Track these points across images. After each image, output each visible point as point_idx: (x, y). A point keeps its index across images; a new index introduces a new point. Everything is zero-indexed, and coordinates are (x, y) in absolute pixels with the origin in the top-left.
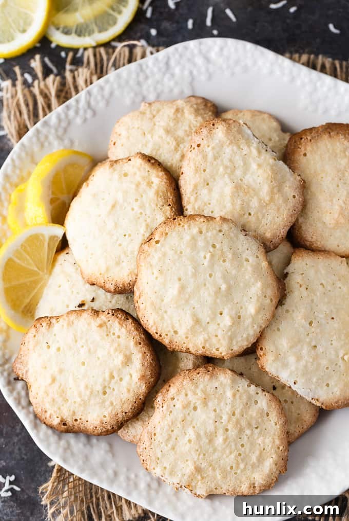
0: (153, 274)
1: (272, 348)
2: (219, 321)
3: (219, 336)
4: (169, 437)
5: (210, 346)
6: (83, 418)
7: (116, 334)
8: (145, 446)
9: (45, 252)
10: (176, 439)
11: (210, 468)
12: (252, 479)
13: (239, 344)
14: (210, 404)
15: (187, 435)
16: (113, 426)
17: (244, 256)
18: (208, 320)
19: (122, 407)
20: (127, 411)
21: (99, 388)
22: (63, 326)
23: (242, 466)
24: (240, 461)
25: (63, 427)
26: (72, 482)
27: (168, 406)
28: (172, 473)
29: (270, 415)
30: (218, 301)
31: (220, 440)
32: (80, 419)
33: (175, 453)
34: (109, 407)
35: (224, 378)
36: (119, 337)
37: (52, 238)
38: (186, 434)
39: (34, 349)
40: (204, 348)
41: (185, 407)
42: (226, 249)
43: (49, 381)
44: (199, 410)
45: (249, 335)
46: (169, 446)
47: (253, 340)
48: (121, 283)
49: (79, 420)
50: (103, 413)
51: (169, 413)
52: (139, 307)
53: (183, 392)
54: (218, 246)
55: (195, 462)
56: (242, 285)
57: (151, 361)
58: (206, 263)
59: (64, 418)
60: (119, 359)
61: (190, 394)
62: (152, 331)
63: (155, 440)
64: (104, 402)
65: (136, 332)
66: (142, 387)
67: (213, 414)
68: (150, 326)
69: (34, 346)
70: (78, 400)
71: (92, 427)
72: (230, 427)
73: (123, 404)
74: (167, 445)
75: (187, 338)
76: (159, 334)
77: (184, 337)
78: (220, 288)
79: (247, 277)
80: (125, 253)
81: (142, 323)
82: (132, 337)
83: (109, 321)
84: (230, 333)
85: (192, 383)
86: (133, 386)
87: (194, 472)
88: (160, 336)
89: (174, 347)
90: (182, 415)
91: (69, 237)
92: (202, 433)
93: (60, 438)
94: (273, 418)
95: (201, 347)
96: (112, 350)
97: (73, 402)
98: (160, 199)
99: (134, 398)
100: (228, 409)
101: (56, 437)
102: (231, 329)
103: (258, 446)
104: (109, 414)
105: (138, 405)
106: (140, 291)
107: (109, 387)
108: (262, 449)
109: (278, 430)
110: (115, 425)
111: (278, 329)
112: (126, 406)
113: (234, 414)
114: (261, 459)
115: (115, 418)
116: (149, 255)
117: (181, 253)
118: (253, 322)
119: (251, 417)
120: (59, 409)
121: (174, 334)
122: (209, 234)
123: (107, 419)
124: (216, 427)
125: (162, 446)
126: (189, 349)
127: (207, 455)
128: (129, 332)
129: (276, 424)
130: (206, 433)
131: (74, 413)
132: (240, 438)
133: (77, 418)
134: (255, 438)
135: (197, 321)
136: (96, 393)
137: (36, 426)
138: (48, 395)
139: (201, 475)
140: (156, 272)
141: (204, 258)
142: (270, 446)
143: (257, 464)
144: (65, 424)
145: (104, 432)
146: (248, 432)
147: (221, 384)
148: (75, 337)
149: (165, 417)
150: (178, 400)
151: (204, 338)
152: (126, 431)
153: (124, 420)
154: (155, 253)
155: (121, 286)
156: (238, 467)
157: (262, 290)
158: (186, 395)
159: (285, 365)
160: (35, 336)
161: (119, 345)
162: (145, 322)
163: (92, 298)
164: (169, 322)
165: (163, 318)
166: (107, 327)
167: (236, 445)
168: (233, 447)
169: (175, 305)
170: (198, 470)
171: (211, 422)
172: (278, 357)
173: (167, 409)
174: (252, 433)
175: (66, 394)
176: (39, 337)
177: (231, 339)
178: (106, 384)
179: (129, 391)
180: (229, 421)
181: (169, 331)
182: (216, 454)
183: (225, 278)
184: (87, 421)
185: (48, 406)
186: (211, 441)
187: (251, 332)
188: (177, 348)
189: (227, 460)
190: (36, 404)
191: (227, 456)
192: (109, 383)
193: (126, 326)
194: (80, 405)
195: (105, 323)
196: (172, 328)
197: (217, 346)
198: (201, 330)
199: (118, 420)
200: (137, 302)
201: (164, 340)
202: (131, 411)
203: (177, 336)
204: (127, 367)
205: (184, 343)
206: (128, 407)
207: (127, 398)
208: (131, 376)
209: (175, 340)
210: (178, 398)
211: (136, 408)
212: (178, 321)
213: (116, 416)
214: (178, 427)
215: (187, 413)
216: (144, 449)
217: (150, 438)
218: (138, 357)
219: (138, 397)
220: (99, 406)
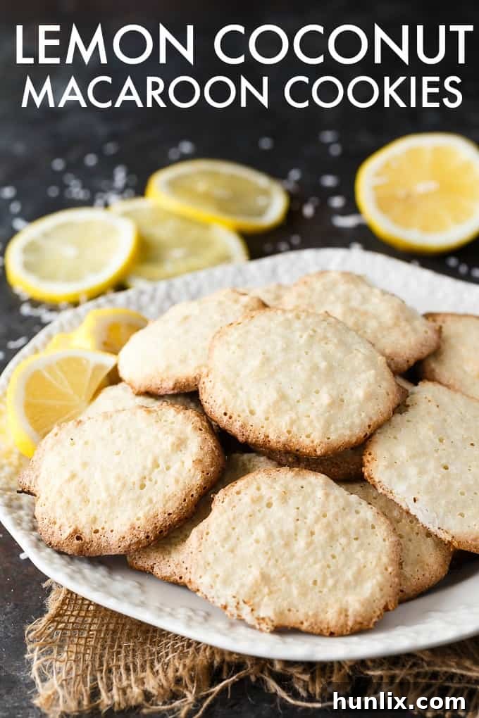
0: (229, 350)
1: (386, 454)
2: (313, 400)
3: (312, 416)
4: (227, 538)
5: (298, 429)
6: (106, 527)
7: (170, 421)
8: (191, 550)
10: (238, 539)
11: (284, 579)
12: (344, 602)
13: (340, 432)
14: (291, 502)
15: (255, 535)
16: (148, 532)
17: (355, 347)
18: (298, 397)
19: (164, 506)
20: (171, 511)
21: (135, 478)
23: (330, 582)
24: (329, 575)
25: (76, 542)
27: (231, 501)
28: (226, 582)
29: (376, 527)
30: (315, 377)
31: (301, 543)
32: (103, 529)
33: (235, 556)
34: (147, 505)
36: (173, 423)
37: (98, 368)
38: (252, 534)
39: (52, 449)
40: (289, 432)
41: (256, 500)
42: (330, 335)
43: (67, 475)
44: (275, 507)
45: (353, 423)
47: (359, 433)
48: (185, 378)
49: (100, 531)
50: (136, 514)
51: (231, 508)
52: (205, 388)
53: (254, 486)
54: (319, 331)
55: (262, 569)
56: (348, 369)
57: (214, 448)
58: (302, 341)
59: (80, 527)
60: (168, 442)
61: (263, 488)
62: (219, 412)
63: (206, 540)
64: (139, 498)
65: (197, 419)
66: (196, 478)
67: (293, 512)
68: (217, 406)
69: (53, 446)
70: (104, 496)
71: (118, 537)
72: (317, 529)
73: (167, 501)
74: (223, 547)
75: (267, 419)
76: (228, 415)
77: (263, 418)
78: (318, 366)
79: (356, 363)
80: (194, 350)
81: (206, 405)
82: (192, 423)
84: (327, 414)
85: (269, 478)
86: (184, 475)
87: (259, 581)
88: (230, 418)
89: (247, 434)
90: (249, 510)
92: (276, 532)
93: (70, 564)
94: (380, 532)
95: (285, 431)
96: (160, 435)
97: (96, 501)
99: (184, 493)
100: (317, 509)
102: (329, 411)
103: (356, 561)
104: (145, 515)
105: (188, 505)
107: (150, 480)
108: (362, 566)
109: (387, 547)
110: (152, 532)
111: (395, 438)
112: (170, 504)
113: (324, 516)
114: (359, 578)
115: (152, 520)
116: (227, 334)
117: (270, 331)
118: (360, 410)
119: (349, 525)
120: (75, 514)
121: (250, 415)
122: (310, 320)
123: (142, 522)
124: (296, 527)
125: (216, 547)
126: (268, 437)
127: (280, 561)
128: (187, 418)
129: (384, 540)
130: (281, 532)
131: (95, 520)
132: (331, 546)
133: (98, 528)
134: (354, 551)
135: (283, 397)
136: (131, 485)
139: (269, 589)
140: (233, 347)
141: (301, 338)
142: (374, 563)
143: (353, 584)
144: (79, 538)
145: (135, 543)
146: (343, 541)
147: (310, 483)
148: (112, 427)
149: (225, 511)
150: (246, 494)
151: (291, 418)
152: (166, 560)
153: (165, 527)
154: (234, 335)
155: (184, 381)
156: (324, 582)
157: (376, 379)
158: (259, 489)
159: (402, 477)
160: (56, 435)
161: (172, 429)
162: (211, 403)
164: (245, 399)
165: (236, 396)
166: (158, 415)
167: (324, 554)
168: (320, 553)
169: (255, 379)
170: (265, 578)
171: (291, 519)
172: (392, 464)
173: (230, 504)
174: (349, 544)
175: (87, 493)
176: (62, 434)
177: (327, 425)
178: (146, 473)
179: (177, 481)
180: (316, 522)
181: (244, 411)
182: (294, 562)
183: (326, 356)
185: (59, 513)
186: (287, 545)
187: (357, 421)
188: (252, 435)
189: (309, 570)
190: (43, 514)
191: (310, 566)
192: (150, 474)
193: (184, 414)
194: (105, 504)
195: (155, 411)
196: (249, 406)
197: (309, 430)
198: (288, 407)
199: (157, 525)
200: (204, 383)
201: (235, 423)
202: (176, 511)
203: (254, 417)
204: (179, 452)
205: (263, 427)
206: (173, 506)
207: (173, 493)
208: (183, 463)
209: (250, 423)
210: (247, 492)
211: (185, 509)
212: (256, 397)
213: (154, 517)
214: (242, 524)
215: (258, 509)
216: (190, 554)
217: (200, 538)
218: (196, 441)
219: (189, 492)
220: (133, 505)
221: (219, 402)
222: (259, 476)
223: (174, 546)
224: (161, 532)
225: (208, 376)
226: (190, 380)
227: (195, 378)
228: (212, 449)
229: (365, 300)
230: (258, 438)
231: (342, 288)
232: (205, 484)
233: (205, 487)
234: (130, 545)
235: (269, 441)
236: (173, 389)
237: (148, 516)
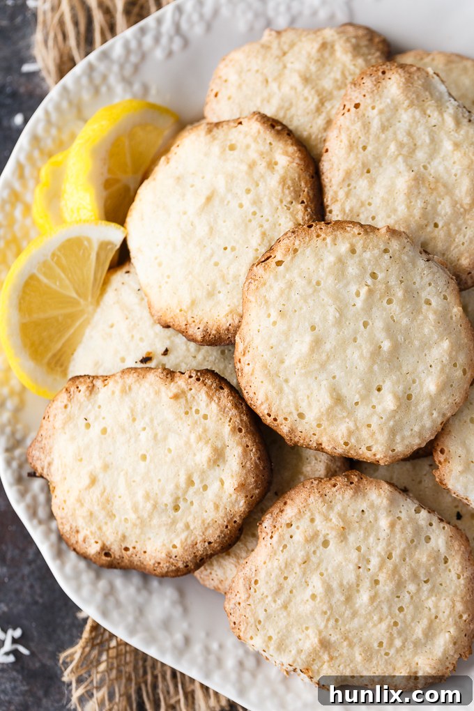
0: (269, 316)
1: (460, 451)
2: (374, 402)
3: (374, 427)
4: (280, 589)
5: (357, 441)
6: (138, 547)
7: (202, 413)
8: (238, 600)
9: (91, 267)
10: (291, 592)
12: (413, 665)
13: (406, 442)
14: (351, 538)
15: (310, 587)
16: (187, 562)
17: (424, 295)
18: (357, 398)
19: (203, 533)
20: (212, 540)
21: (167, 499)
22: (113, 393)
23: (398, 643)
24: (396, 635)
25: (104, 558)
26: (114, 647)
27: (281, 537)
28: (281, 647)
29: (449, 560)
30: (376, 367)
31: (363, 598)
32: (134, 548)
33: (289, 615)
34: (183, 531)
35: (378, 495)
36: (205, 417)
37: (104, 245)
38: (308, 585)
39: (63, 428)
40: (346, 444)
41: (311, 539)
42: (393, 281)
43: (87, 481)
44: (332, 546)
45: (423, 427)
46: (279, 602)
47: (429, 436)
48: (215, 328)
49: (131, 549)
50: (171, 541)
51: (281, 548)
53: (308, 514)
54: (380, 276)
55: (320, 632)
56: (417, 343)
57: (258, 461)
58: (360, 302)
59: (108, 544)
60: (203, 454)
61: (318, 519)
62: (262, 410)
63: (255, 592)
64: (174, 522)
65: (234, 412)
66: (239, 504)
67: (354, 555)
68: (259, 402)
69: (65, 424)
70: (132, 516)
71: (153, 561)
72: (382, 577)
73: (206, 529)
74: (275, 601)
75: (319, 426)
76: (272, 417)
77: (314, 424)
78: (380, 347)
79: (426, 331)
80: (223, 277)
81: (246, 396)
82: (229, 419)
83: (191, 389)
84: (391, 423)
85: (324, 501)
86: (224, 500)
87: (318, 649)
88: (275, 420)
89: (296, 439)
90: (303, 553)
91: (132, 246)
92: (335, 585)
93: (98, 576)
94: (454, 566)
95: (342, 442)
96: (193, 438)
97: (123, 518)
98: (287, 192)
99: (225, 520)
100: (380, 548)
101: (92, 575)
102: (394, 417)
103: (426, 610)
104: (182, 543)
105: (230, 531)
106: (246, 343)
107: (185, 500)
108: (434, 617)
109: (463, 587)
110: (191, 561)
111: (472, 421)
112: (210, 531)
113: (390, 557)
114: (430, 633)
115: (191, 549)
116: (265, 284)
117: (318, 283)
119: (419, 564)
120: (100, 528)
121: (298, 419)
122: (368, 255)
123: (178, 551)
124: (358, 577)
125: (267, 602)
126: (321, 444)
127: (340, 622)
128: (223, 410)
129: (459, 578)
130: (341, 585)
131: (124, 537)
132: (398, 597)
133: (128, 546)
134: (423, 598)
135: (339, 400)
136: (163, 507)
137: (59, 554)
138: (82, 505)
139: (329, 654)
140: (274, 313)
141: (357, 294)
142: (447, 612)
143: (423, 641)
144: (107, 554)
145: (172, 571)
146: (412, 587)
147: (372, 506)
148: (132, 411)
149: (275, 554)
150: (298, 527)
151: (348, 428)
152: (209, 571)
153: (207, 555)
154: (274, 282)
155: (214, 332)
156: (391, 644)
157: (450, 354)
158: (312, 520)
160: (66, 407)
161: (205, 431)
162: (251, 394)
163: (164, 349)
164: (291, 397)
165: (280, 391)
166: (186, 400)
167: (390, 608)
168: (385, 609)
169: (303, 371)
170: (325, 644)
171: (351, 567)
172: (469, 466)
173: (280, 542)
174: (419, 590)
175: (112, 506)
176: (73, 408)
177: (393, 432)
178: (180, 493)
179: (217, 507)
180: (381, 568)
181: (291, 413)
182: (356, 620)
183: (390, 330)
184: (145, 552)
185: (81, 523)
186: (349, 599)
187: (428, 424)
188: (302, 441)
189: (374, 631)
190: (62, 518)
191: (375, 625)
192: (186, 492)
194: (135, 525)
196: (297, 409)
197: (370, 443)
198: (345, 414)
199: (197, 554)
201: (281, 427)
202: (218, 540)
203: (304, 421)
204: (217, 468)
205: (314, 434)
206: (213, 534)
207: (213, 520)
208: (222, 482)
209: (300, 429)
210: (299, 524)
211: (227, 536)
212: (306, 398)
213: (193, 547)
214: (296, 573)
215: (313, 550)
216: (237, 605)
217: (248, 588)
218: (236, 453)
219: (232, 519)
220: (166, 530)
221: (261, 396)
222: (311, 500)
224: (201, 559)
230: (309, 444)
232: (249, 509)
235: (322, 448)
237: (186, 546)
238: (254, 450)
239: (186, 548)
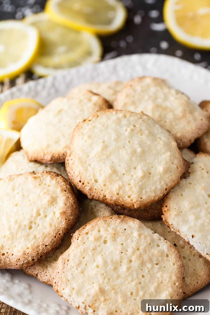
0: (83, 139)
1: (175, 206)
2: (132, 173)
3: (132, 184)
4: (79, 264)
5: (123, 192)
6: (9, 252)
7: (47, 185)
8: (58, 271)
10: (86, 265)
11: (113, 291)
13: (148, 194)
14: (118, 240)
16: (34, 257)
17: (158, 136)
18: (124, 171)
19: (43, 240)
20: (47, 244)
21: (26, 222)
23: (141, 293)
24: (140, 289)
27: (83, 239)
28: (79, 293)
29: (169, 256)
30: (134, 158)
31: (123, 268)
32: (7, 253)
33: (84, 276)
34: (33, 240)
36: (49, 186)
37: (9, 140)
38: (95, 261)
40: (118, 194)
41: (97, 239)
42: (143, 128)
44: (108, 243)
45: (156, 188)
46: (79, 269)
47: (160, 194)
48: (57, 154)
50: (26, 245)
51: (82, 244)
52: (69, 163)
53: (97, 229)
54: (137, 126)
55: (100, 285)
56: (154, 152)
57: (73, 204)
58: (127, 134)
60: (46, 199)
61: (102, 230)
62: (76, 180)
63: (67, 265)
64: (28, 235)
65: (63, 183)
66: (62, 223)
67: (120, 247)
68: (76, 176)
70: (8, 233)
72: (133, 258)
73: (45, 238)
74: (77, 270)
75: (105, 185)
76: (82, 182)
77: (102, 185)
78: (136, 151)
79: (159, 148)
80: (63, 135)
82: (60, 186)
83: (43, 176)
84: (141, 183)
85: (105, 223)
86: (55, 221)
87: (98, 293)
88: (83, 184)
89: (93, 194)
90: (93, 245)
91: (22, 140)
92: (109, 261)
94: (171, 259)
95: (116, 193)
96: (42, 194)
99: (55, 232)
100: (133, 245)
102: (142, 181)
103: (156, 279)
104: (31, 246)
105: (57, 240)
106: (71, 151)
107: (35, 223)
108: (160, 282)
109: (176, 269)
110: (36, 257)
111: (182, 195)
112: (47, 239)
113: (138, 249)
114: (158, 290)
115: (36, 249)
116: (82, 128)
117: (108, 126)
118: (161, 179)
119: (153, 255)
121: (95, 182)
122: (132, 118)
123: (29, 251)
124: (121, 257)
125: (73, 270)
126: (105, 196)
127: (111, 281)
128: (58, 183)
129: (174, 264)
130: (112, 261)
132: (142, 270)
133: (4, 252)
134: (155, 272)
135: (115, 172)
136: (24, 227)
140: (86, 138)
141: (126, 132)
142: (167, 280)
143: (154, 294)
145: (26, 263)
146: (149, 266)
147: (130, 227)
148: (13, 187)
149: (79, 246)
151: (119, 185)
152: (45, 271)
153: (44, 253)
154: (87, 127)
155: (57, 156)
156: (137, 294)
157: (170, 158)
158: (99, 231)
159: (185, 221)
161: (48, 191)
162: (72, 174)
164: (91, 172)
165: (86, 170)
166: (40, 180)
167: (137, 274)
168: (135, 275)
169: (98, 159)
170: (102, 291)
171: (118, 252)
172: (179, 213)
173: (82, 241)
174: (153, 267)
177: (141, 188)
178: (33, 220)
179: (51, 225)
180: (133, 254)
181: (91, 180)
182: (119, 280)
183: (141, 144)
184: (13, 255)
186: (115, 269)
187: (159, 187)
188: (96, 195)
189: (128, 286)
191: (129, 283)
192: (35, 219)
193: (56, 179)
194: (9, 238)
195: (39, 177)
196: (94, 177)
197: (130, 193)
198: (118, 178)
199: (39, 252)
200: (68, 160)
201: (86, 188)
202: (50, 244)
203: (97, 184)
204: (52, 206)
205: (102, 190)
206: (48, 241)
207: (48, 233)
208: (54, 213)
209: (95, 188)
210: (92, 233)
211: (55, 243)
212: (99, 171)
213: (37, 248)
214: (89, 255)
215: (98, 245)
216: (57, 273)
217: (64, 263)
218: (62, 199)
219: (58, 232)
220: (24, 239)
221: (77, 173)
222: (100, 222)
223: (49, 263)
224: (41, 256)
225: (70, 156)
226: (61, 155)
227: (64, 154)
228: (72, 204)
229: (166, 98)
230: (99, 197)
231: (153, 90)
232: (67, 227)
233: (67, 229)
234: (23, 264)
235: (106, 199)
236: (51, 161)
237: (34, 247)
238: (72, 199)
239: (33, 248)
